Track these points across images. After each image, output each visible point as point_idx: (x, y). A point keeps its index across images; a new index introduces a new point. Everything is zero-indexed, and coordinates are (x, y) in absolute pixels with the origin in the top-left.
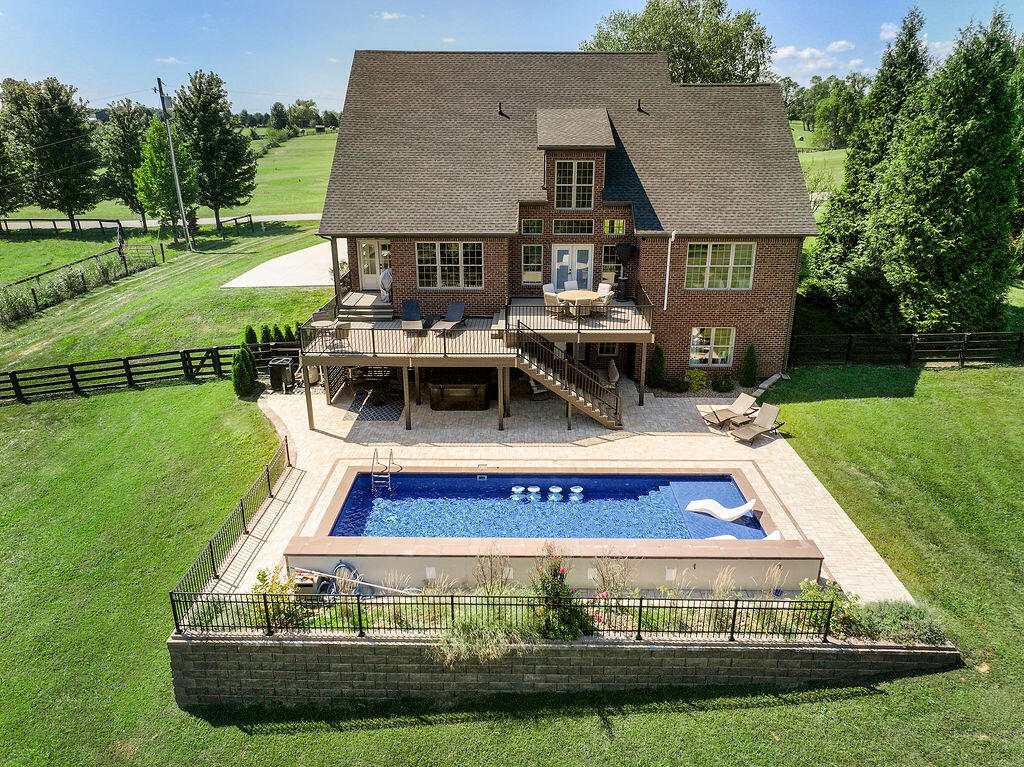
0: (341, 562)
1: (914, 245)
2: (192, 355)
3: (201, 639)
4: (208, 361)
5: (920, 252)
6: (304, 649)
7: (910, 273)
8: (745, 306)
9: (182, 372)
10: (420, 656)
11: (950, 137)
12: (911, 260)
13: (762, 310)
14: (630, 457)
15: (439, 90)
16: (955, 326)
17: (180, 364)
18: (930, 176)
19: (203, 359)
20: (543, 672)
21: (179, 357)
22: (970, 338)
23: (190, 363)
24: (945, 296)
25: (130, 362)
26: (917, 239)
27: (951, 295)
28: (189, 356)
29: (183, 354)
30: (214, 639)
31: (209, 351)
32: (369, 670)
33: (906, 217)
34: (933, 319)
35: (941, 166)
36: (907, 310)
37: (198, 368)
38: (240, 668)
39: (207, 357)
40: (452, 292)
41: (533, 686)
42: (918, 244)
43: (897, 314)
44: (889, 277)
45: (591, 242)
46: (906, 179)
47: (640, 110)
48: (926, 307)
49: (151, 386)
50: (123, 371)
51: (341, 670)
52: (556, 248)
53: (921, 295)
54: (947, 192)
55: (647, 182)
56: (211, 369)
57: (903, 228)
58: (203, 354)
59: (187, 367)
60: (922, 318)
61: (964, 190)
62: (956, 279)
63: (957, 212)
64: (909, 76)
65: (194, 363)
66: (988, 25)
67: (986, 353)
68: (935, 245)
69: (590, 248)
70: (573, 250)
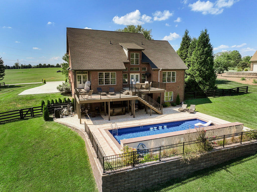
0: (140, 144)
1: (200, 73)
2: (23, 111)
3: (113, 173)
4: (30, 112)
5: (202, 74)
6: (145, 168)
7: (201, 79)
8: (175, 86)
9: (19, 117)
10: (177, 163)
11: (204, 51)
12: (200, 76)
13: (178, 87)
14: (172, 118)
15: (93, 38)
16: (211, 89)
17: (19, 114)
18: (202, 59)
19: (27, 112)
20: (206, 161)
21: (19, 112)
22: (215, 91)
23: (22, 114)
24: (208, 83)
26: (201, 72)
27: (209, 83)
28: (22, 111)
29: (20, 111)
30: (116, 172)
31: (30, 109)
32: (163, 172)
33: (198, 67)
34: (207, 88)
35: (203, 57)
36: (201, 87)
37: (25, 115)
38: (125, 181)
39: (29, 111)
40: (108, 86)
41: (203, 167)
42: (201, 73)
43: (200, 88)
44: (196, 80)
45: (139, 73)
46: (197, 60)
48: (205, 86)
49: (7, 123)
51: (156, 174)
52: (131, 74)
53: (203, 83)
54: (205, 62)
55: (150, 59)
56: (30, 115)
57: (197, 70)
58: (27, 110)
60: (205, 88)
61: (208, 61)
62: (209, 79)
63: (207, 66)
64: (188, 42)
65: (24, 113)
66: (204, 31)
67: (218, 94)
68: (205, 73)
69: (139, 74)
70: (135, 75)
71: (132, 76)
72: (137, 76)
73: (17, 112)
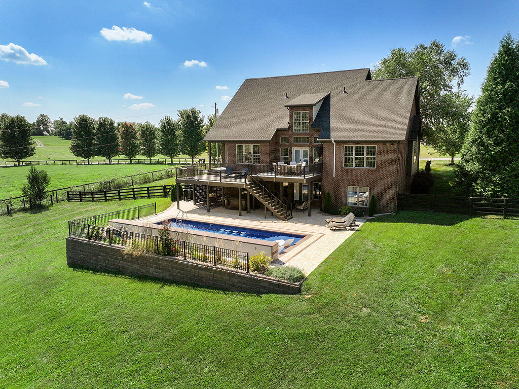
1: (480, 151)
5: (482, 154)
6: (95, 246)
7: (477, 166)
8: (372, 176)
9: (163, 194)
11: (497, 93)
12: (478, 159)
16: (504, 196)
17: (163, 191)
20: (155, 268)
21: (163, 188)
23: (166, 190)
24: (498, 179)
25: (150, 189)
27: (501, 179)
28: (166, 187)
29: (164, 186)
32: (110, 257)
33: (475, 136)
35: (491, 108)
37: (168, 192)
41: (153, 274)
42: (482, 150)
45: (308, 147)
47: (345, 92)
48: (488, 185)
50: (147, 192)
51: (103, 256)
52: (294, 149)
53: (484, 178)
57: (475, 142)
58: (170, 187)
59: (165, 192)
68: (490, 150)
69: (308, 149)
70: (301, 150)
71: (297, 152)
72: (305, 152)
73: (160, 188)
